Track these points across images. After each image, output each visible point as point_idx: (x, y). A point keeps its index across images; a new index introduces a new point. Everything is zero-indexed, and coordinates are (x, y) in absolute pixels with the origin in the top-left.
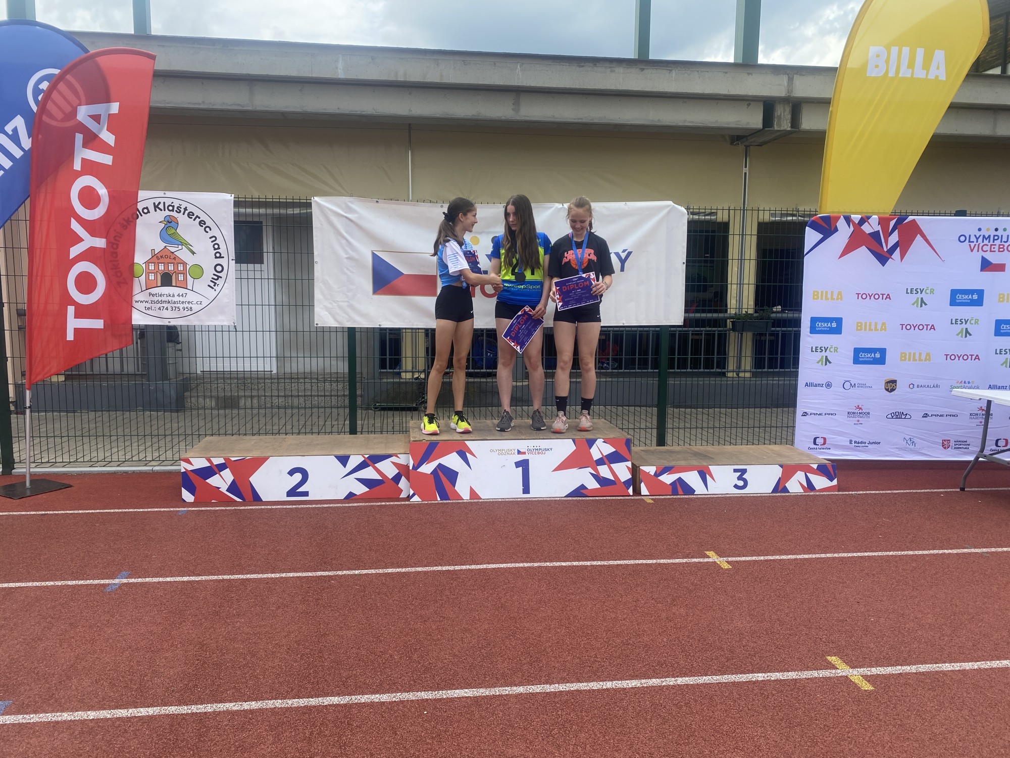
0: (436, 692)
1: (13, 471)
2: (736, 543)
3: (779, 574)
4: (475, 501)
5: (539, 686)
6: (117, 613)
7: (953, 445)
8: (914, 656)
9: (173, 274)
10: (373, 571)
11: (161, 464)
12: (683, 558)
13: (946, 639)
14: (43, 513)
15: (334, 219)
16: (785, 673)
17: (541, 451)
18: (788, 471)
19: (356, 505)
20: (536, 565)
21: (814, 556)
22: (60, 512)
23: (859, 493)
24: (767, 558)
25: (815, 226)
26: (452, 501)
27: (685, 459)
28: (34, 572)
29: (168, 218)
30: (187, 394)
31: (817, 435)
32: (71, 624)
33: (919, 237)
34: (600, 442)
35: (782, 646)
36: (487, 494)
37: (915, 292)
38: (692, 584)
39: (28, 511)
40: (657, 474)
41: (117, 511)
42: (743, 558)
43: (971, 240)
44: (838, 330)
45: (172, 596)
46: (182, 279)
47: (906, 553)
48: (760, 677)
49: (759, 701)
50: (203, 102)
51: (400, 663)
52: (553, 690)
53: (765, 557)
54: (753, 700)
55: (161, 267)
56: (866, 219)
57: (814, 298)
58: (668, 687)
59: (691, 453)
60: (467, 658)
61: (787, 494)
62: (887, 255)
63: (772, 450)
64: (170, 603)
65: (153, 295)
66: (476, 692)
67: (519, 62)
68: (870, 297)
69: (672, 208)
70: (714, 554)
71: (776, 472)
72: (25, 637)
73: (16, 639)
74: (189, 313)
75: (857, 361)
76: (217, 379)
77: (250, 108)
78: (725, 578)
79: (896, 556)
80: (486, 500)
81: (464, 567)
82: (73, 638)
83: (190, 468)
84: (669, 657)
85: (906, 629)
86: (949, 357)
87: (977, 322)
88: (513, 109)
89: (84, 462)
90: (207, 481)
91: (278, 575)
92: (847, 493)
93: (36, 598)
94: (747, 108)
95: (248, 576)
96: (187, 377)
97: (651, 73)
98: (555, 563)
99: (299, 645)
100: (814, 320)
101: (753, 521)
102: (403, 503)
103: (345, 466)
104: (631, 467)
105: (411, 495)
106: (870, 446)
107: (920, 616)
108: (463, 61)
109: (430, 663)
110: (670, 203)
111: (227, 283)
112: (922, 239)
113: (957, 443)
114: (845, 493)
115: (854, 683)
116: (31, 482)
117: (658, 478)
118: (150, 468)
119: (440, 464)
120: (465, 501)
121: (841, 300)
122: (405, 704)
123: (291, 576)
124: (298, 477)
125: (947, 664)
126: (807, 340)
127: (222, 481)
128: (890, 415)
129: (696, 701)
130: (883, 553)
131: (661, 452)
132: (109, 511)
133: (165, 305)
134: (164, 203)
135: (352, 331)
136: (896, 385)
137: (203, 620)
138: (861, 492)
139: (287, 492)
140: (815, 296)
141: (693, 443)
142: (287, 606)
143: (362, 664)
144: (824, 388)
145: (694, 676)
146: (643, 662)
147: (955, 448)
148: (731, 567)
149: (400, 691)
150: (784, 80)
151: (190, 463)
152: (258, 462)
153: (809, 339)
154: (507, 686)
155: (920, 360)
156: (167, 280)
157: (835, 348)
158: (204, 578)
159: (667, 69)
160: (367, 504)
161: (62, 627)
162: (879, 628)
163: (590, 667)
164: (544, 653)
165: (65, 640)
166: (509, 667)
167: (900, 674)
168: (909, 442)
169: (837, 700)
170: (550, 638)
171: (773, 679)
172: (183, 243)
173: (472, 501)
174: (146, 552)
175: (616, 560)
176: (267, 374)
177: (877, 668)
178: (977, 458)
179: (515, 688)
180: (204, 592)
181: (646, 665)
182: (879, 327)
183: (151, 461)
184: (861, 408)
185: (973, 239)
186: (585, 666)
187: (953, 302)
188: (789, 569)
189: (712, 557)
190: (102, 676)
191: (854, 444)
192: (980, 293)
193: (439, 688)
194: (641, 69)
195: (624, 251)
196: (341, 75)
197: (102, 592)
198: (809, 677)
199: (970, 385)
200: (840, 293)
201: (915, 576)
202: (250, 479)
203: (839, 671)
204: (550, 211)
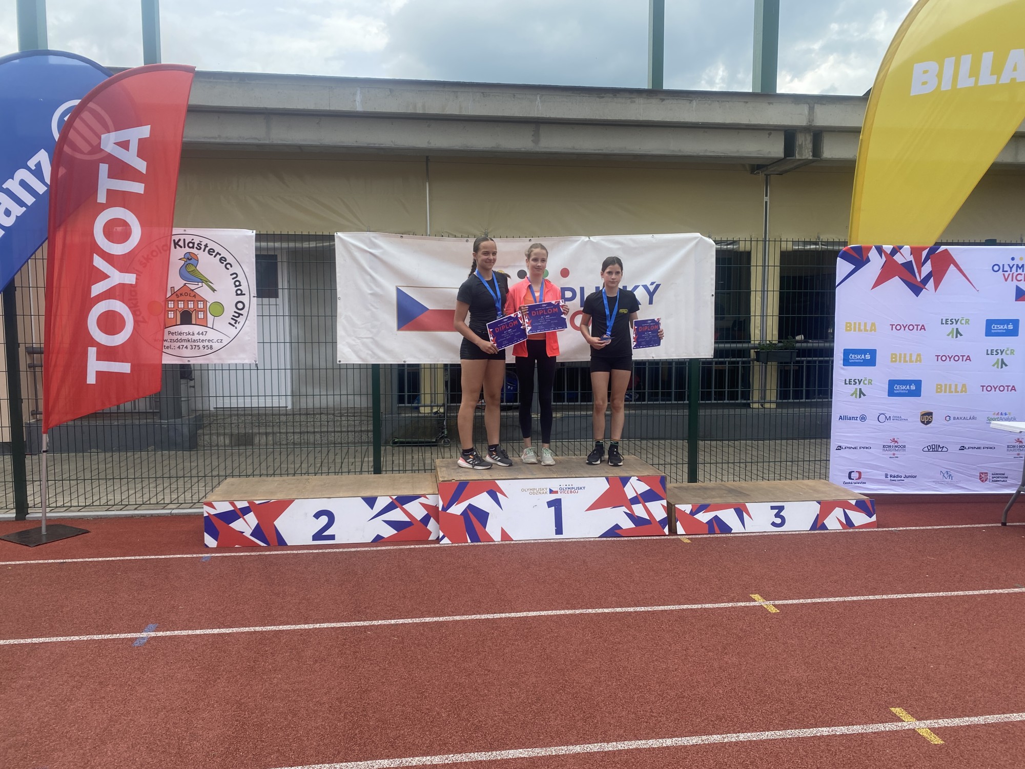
0: (490, 753)
1: (27, 516)
2: (780, 585)
3: (829, 617)
4: (507, 542)
5: (596, 744)
6: (148, 670)
7: (991, 478)
8: (980, 706)
9: (192, 312)
10: (409, 621)
11: (180, 507)
12: (728, 602)
13: (1011, 686)
14: (62, 561)
15: (358, 255)
16: (850, 727)
17: (573, 490)
18: (826, 508)
19: (384, 548)
20: (578, 612)
21: (862, 598)
22: (79, 560)
23: (898, 529)
24: (814, 600)
25: (847, 257)
26: (482, 543)
27: (721, 497)
28: (57, 625)
29: (188, 255)
30: (200, 431)
31: (852, 469)
32: (101, 683)
33: (952, 267)
34: (633, 480)
35: (843, 697)
36: (519, 535)
37: (950, 322)
38: (741, 630)
39: (46, 560)
40: (693, 513)
41: (138, 558)
42: (790, 601)
43: (1005, 270)
44: (872, 362)
45: (204, 651)
46: (202, 317)
47: (956, 593)
48: (825, 731)
49: (827, 758)
50: (219, 137)
51: (449, 722)
52: (611, 749)
53: (812, 600)
54: (821, 757)
55: (181, 305)
56: (898, 250)
57: (846, 330)
58: (730, 744)
59: (725, 490)
60: (517, 714)
61: (826, 531)
62: (921, 286)
63: (807, 485)
64: (202, 657)
65: (172, 334)
66: (531, 752)
67: (538, 94)
68: (905, 328)
69: (700, 239)
70: (760, 597)
71: (814, 509)
72: (54, 698)
73: (45, 701)
74: (210, 351)
75: (891, 393)
76: (231, 416)
77: (267, 142)
78: (774, 623)
79: (946, 597)
80: (518, 542)
81: (503, 615)
82: (104, 698)
83: (213, 512)
84: (728, 711)
85: (968, 677)
86: (985, 388)
87: (1013, 353)
88: (532, 140)
89: (100, 505)
90: (230, 525)
91: (311, 626)
92: (887, 529)
93: (62, 654)
94: (769, 137)
95: (281, 627)
96: (200, 415)
97: (672, 103)
98: (597, 610)
99: (340, 702)
100: (847, 352)
101: (795, 560)
102: (432, 546)
103: (372, 507)
104: (666, 505)
105: (440, 537)
106: (906, 480)
107: (980, 662)
108: (482, 93)
109: (480, 721)
110: (698, 235)
111: (249, 320)
112: (955, 268)
113: (995, 476)
114: (884, 529)
115: (922, 736)
116: (48, 527)
117: (695, 516)
118: (169, 511)
119: (470, 505)
120: (496, 543)
121: (875, 331)
122: (458, 766)
123: (325, 627)
124: (324, 520)
125: (1015, 714)
126: (840, 373)
127: (246, 525)
128: (926, 448)
129: (762, 759)
130: (933, 593)
131: (694, 488)
132: (130, 558)
133: (185, 344)
134: (184, 240)
135: (376, 368)
136: (932, 417)
137: (238, 676)
138: (901, 528)
139: (313, 536)
140: (848, 327)
141: (725, 478)
142: (325, 660)
143: (409, 723)
144: (859, 421)
145: (756, 731)
146: (701, 716)
147: (993, 481)
148: (778, 611)
149: (452, 752)
150: (805, 109)
151: (214, 508)
152: (282, 505)
153: (842, 372)
154: (562, 745)
155: (956, 391)
156: (186, 318)
157: (869, 380)
158: (235, 630)
159: (688, 100)
160: (395, 547)
161: (92, 686)
162: (941, 676)
163: (647, 722)
164: (597, 708)
165: (96, 700)
166: (562, 725)
167: (969, 726)
168: (946, 475)
169: (908, 756)
170: (601, 691)
171: (838, 733)
172: (204, 280)
173: (504, 542)
174: (173, 602)
175: (660, 606)
176: (283, 410)
177: (944, 720)
178: (1018, 492)
179: (571, 747)
180: (236, 646)
181: (705, 719)
182: (914, 358)
183: (168, 504)
184: (896, 442)
185: (1007, 268)
186: (641, 722)
187: (989, 333)
188: (839, 613)
189: (758, 601)
190: (138, 740)
191: (889, 478)
192: (1016, 323)
193: (491, 749)
194: (661, 99)
195: (652, 284)
196: (359, 108)
197: (130, 647)
198: (876, 731)
199: (1006, 416)
200: (873, 324)
201: (969, 618)
202: (274, 523)
203: (905, 724)
204: (576, 245)
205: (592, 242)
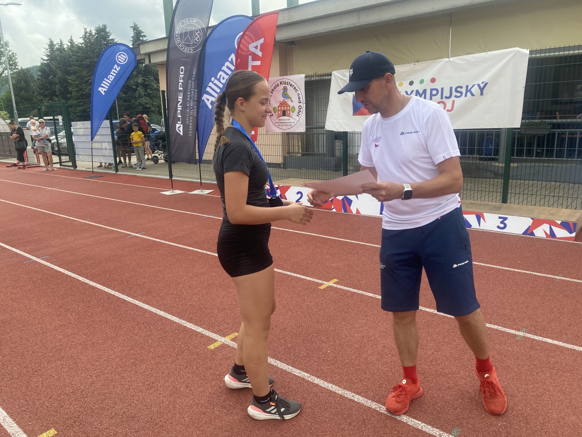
9: (286, 111)
18: (537, 223)
26: (348, 213)
29: (284, 87)
36: (364, 212)
46: (289, 113)
55: (283, 108)
61: (534, 237)
65: (280, 120)
74: (291, 127)
102: (330, 211)
110: (517, 48)
111: (303, 114)
124: (300, 195)
133: (283, 124)
134: (283, 81)
152: (288, 188)
156: (284, 114)
172: (289, 98)
195: (483, 83)
204: (441, 64)
205: (450, 61)
